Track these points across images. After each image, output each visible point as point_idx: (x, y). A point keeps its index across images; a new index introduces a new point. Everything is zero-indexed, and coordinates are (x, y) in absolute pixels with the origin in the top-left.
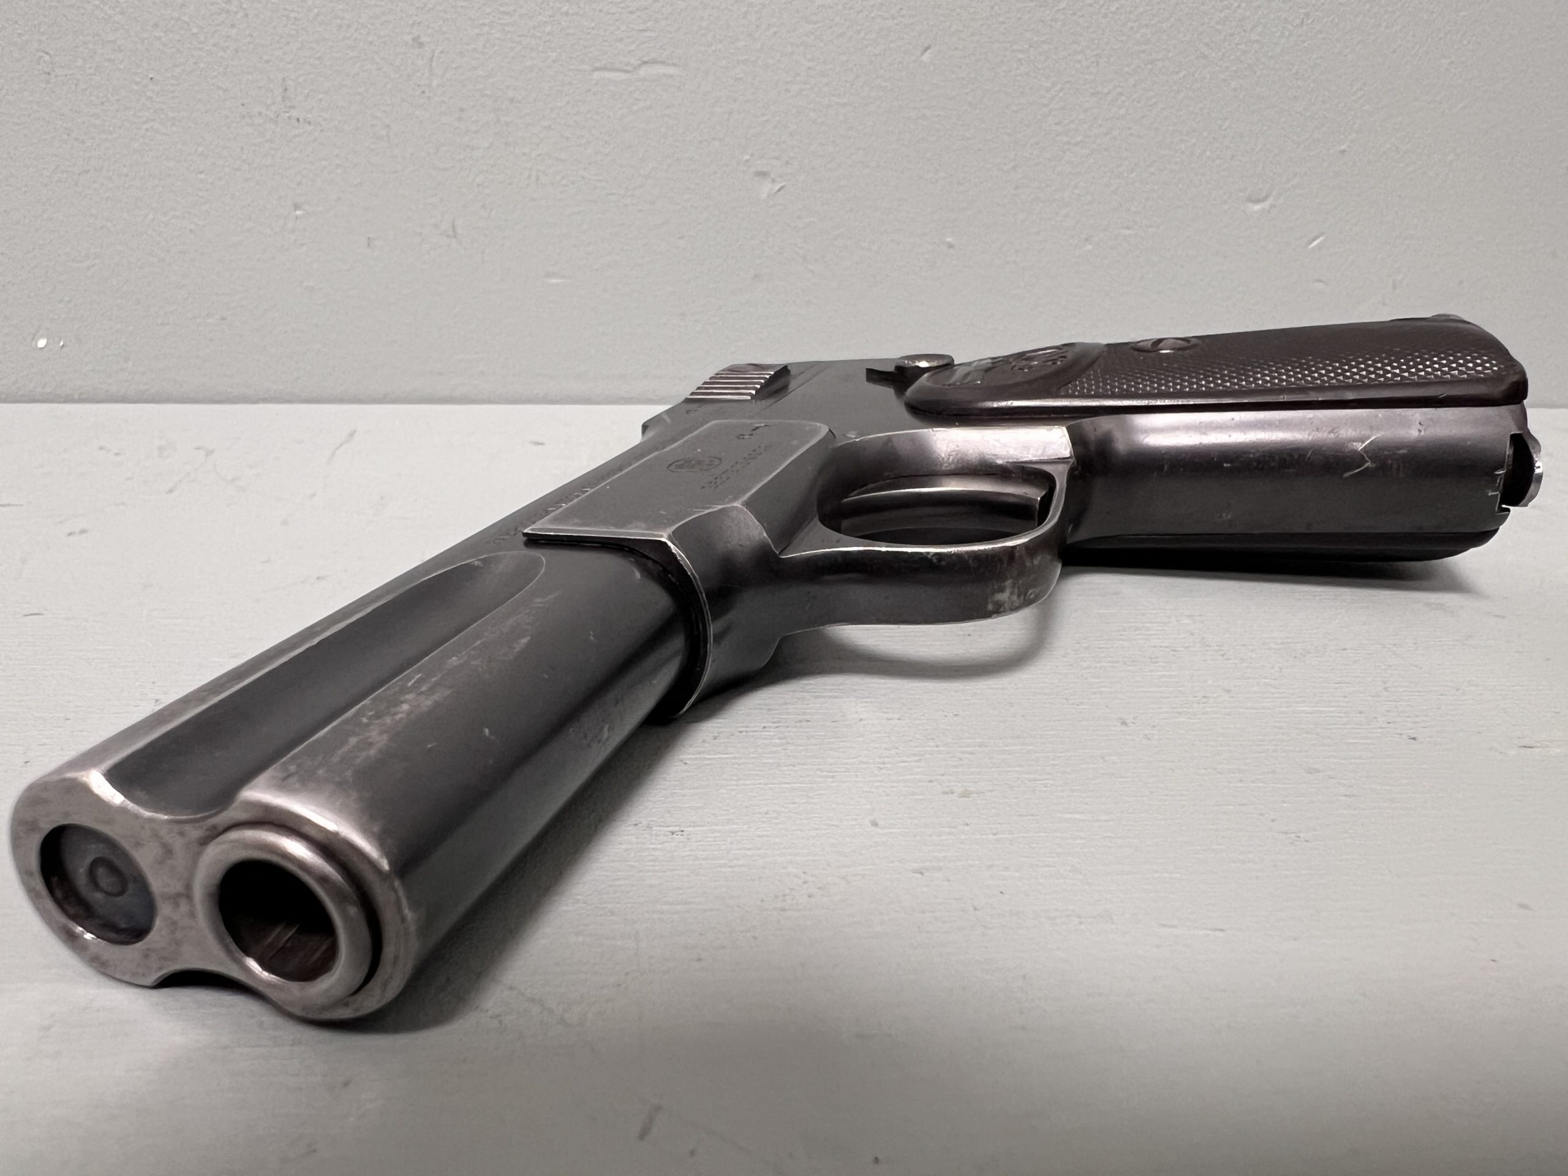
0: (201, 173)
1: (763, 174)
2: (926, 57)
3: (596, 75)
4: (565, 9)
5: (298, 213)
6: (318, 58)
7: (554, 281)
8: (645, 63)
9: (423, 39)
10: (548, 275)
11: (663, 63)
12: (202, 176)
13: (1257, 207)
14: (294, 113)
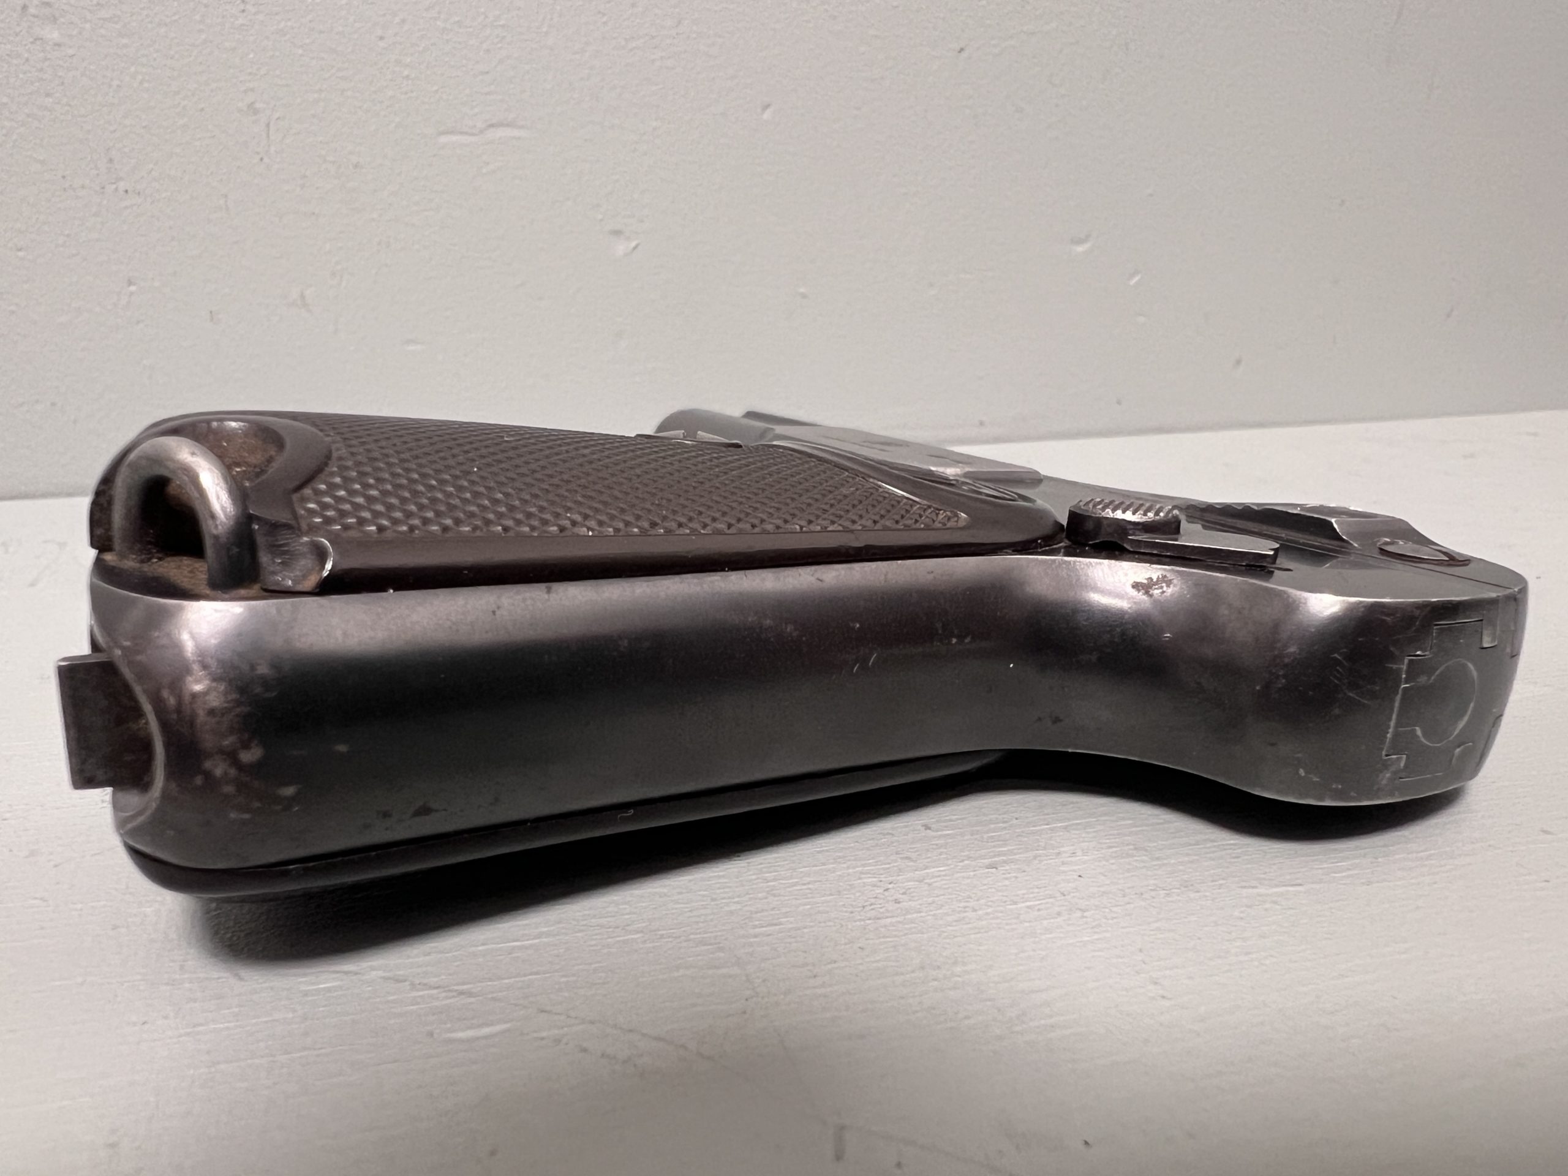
0: (20, 250)
1: (617, 233)
2: (767, 115)
3: (443, 139)
4: (406, 73)
5: (133, 288)
6: (145, 127)
7: (411, 348)
8: (492, 126)
9: (258, 105)
10: (409, 342)
11: (508, 125)
12: (21, 254)
13: (1080, 249)
14: (122, 185)
